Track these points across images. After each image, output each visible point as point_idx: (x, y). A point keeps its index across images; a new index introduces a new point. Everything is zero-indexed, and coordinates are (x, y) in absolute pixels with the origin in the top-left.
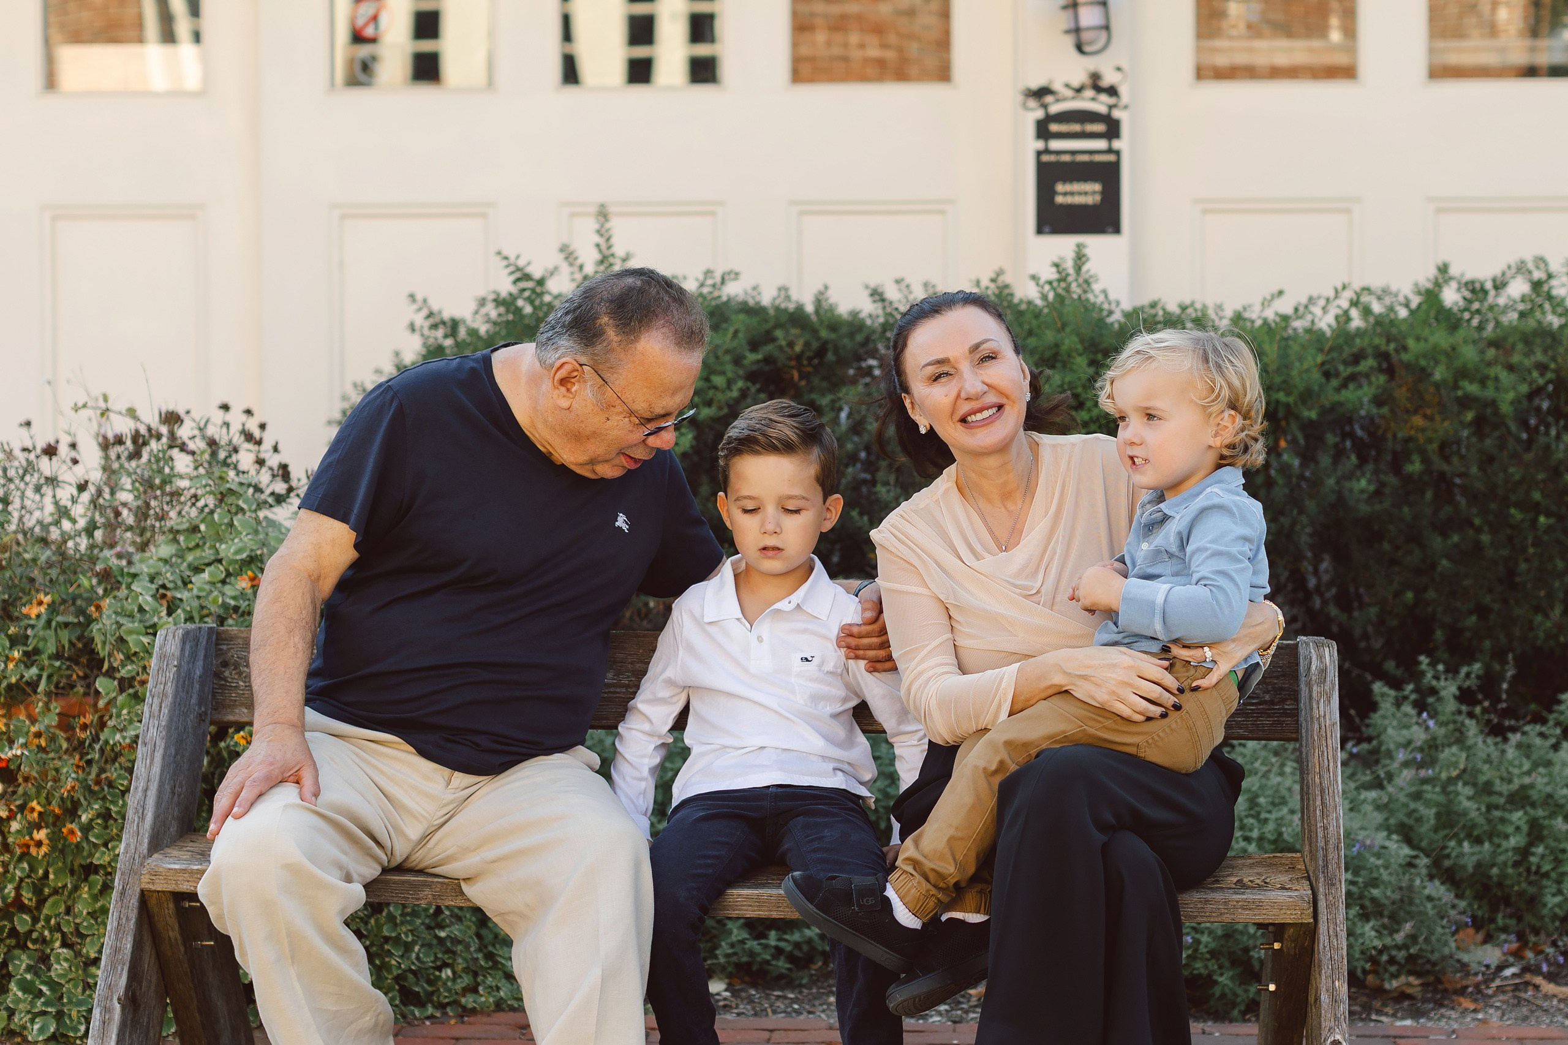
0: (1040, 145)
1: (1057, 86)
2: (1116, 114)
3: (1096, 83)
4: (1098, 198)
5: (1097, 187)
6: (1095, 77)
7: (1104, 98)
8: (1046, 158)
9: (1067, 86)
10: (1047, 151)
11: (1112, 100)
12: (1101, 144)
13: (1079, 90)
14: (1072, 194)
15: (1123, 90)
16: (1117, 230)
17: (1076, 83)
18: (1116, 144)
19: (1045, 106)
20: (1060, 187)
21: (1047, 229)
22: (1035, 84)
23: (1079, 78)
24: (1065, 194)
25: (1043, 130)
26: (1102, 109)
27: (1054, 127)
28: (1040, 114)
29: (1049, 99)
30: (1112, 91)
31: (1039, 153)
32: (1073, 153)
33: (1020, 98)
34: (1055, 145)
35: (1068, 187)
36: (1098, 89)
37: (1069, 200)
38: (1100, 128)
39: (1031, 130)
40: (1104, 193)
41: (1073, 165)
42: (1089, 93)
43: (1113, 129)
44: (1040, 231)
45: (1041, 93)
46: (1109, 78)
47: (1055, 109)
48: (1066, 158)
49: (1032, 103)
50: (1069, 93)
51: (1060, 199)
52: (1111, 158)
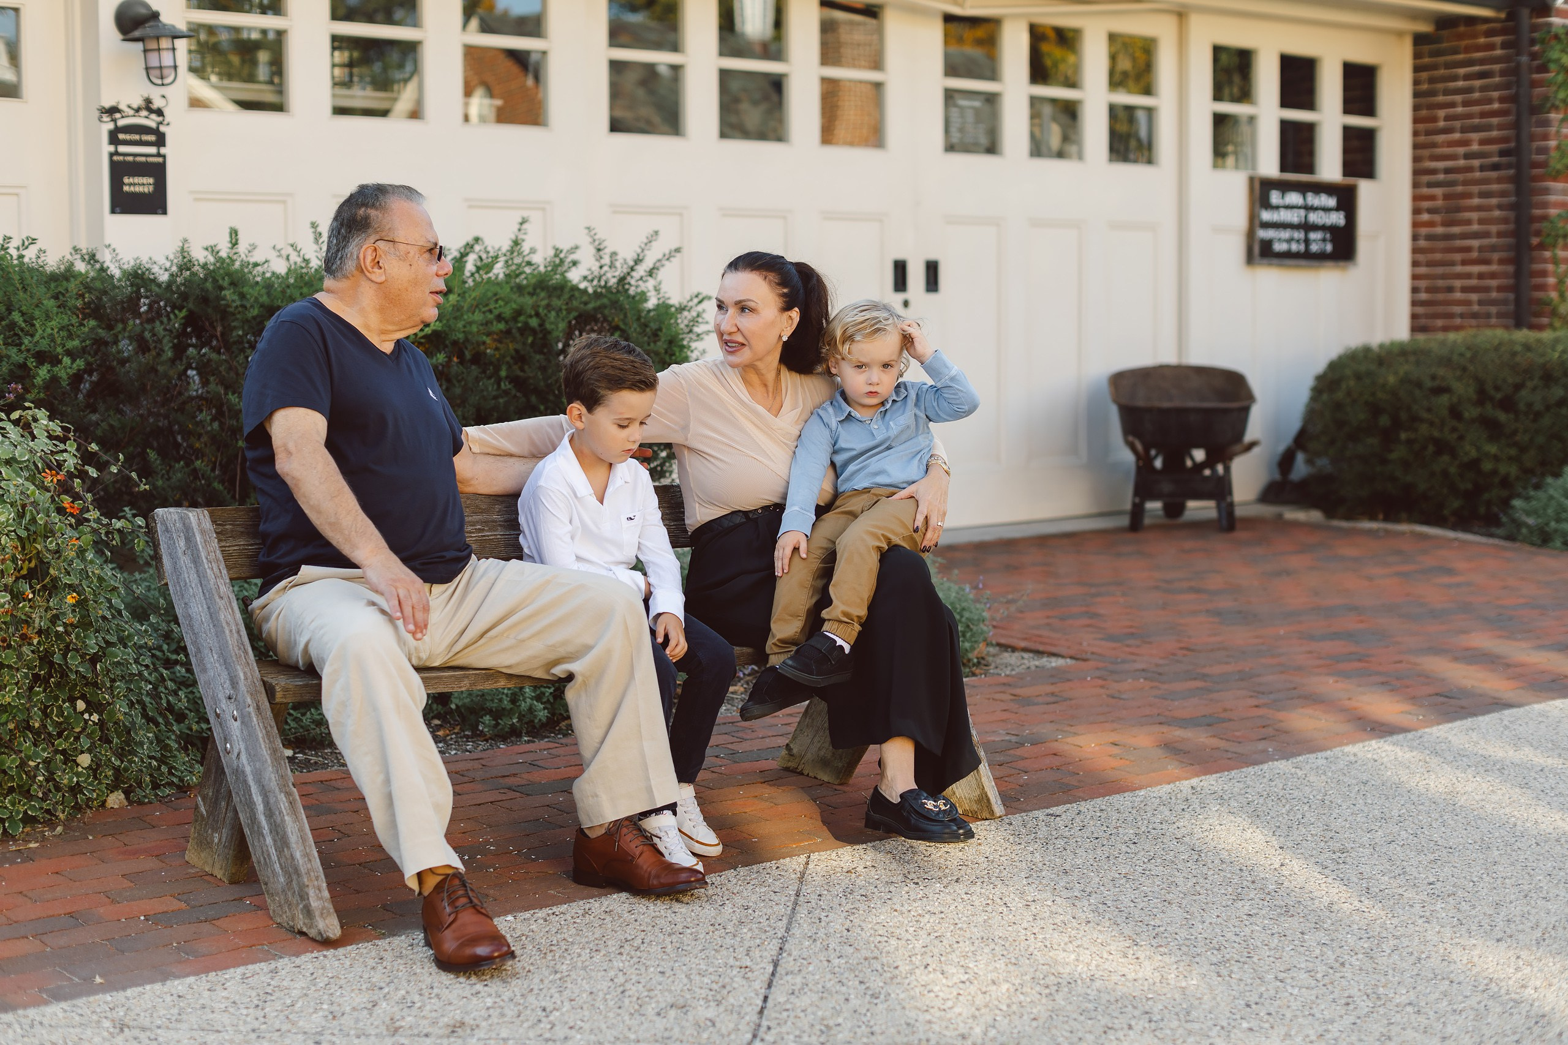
0: (112, 148)
1: (122, 107)
2: (162, 129)
3: (148, 105)
4: (151, 188)
5: (151, 180)
6: (148, 101)
7: (153, 116)
8: (115, 158)
9: (129, 107)
10: (117, 153)
11: (160, 119)
12: (152, 150)
13: (138, 110)
14: (134, 184)
15: (166, 112)
16: (164, 212)
17: (135, 106)
18: (163, 150)
19: (114, 121)
20: (126, 180)
21: (118, 209)
22: (107, 104)
23: (137, 102)
24: (130, 185)
25: (114, 139)
26: (153, 125)
27: (121, 136)
28: (111, 126)
29: (118, 115)
30: (160, 112)
31: (111, 155)
32: (135, 155)
33: (97, 114)
34: (122, 149)
35: (131, 180)
36: (151, 111)
37: (132, 189)
38: (152, 138)
39: (105, 138)
40: (155, 184)
41: (134, 163)
42: (144, 113)
43: (161, 140)
44: (113, 211)
45: (113, 111)
46: (157, 103)
47: (121, 123)
48: (130, 159)
49: (106, 118)
50: (131, 112)
51: (126, 188)
52: (160, 160)
